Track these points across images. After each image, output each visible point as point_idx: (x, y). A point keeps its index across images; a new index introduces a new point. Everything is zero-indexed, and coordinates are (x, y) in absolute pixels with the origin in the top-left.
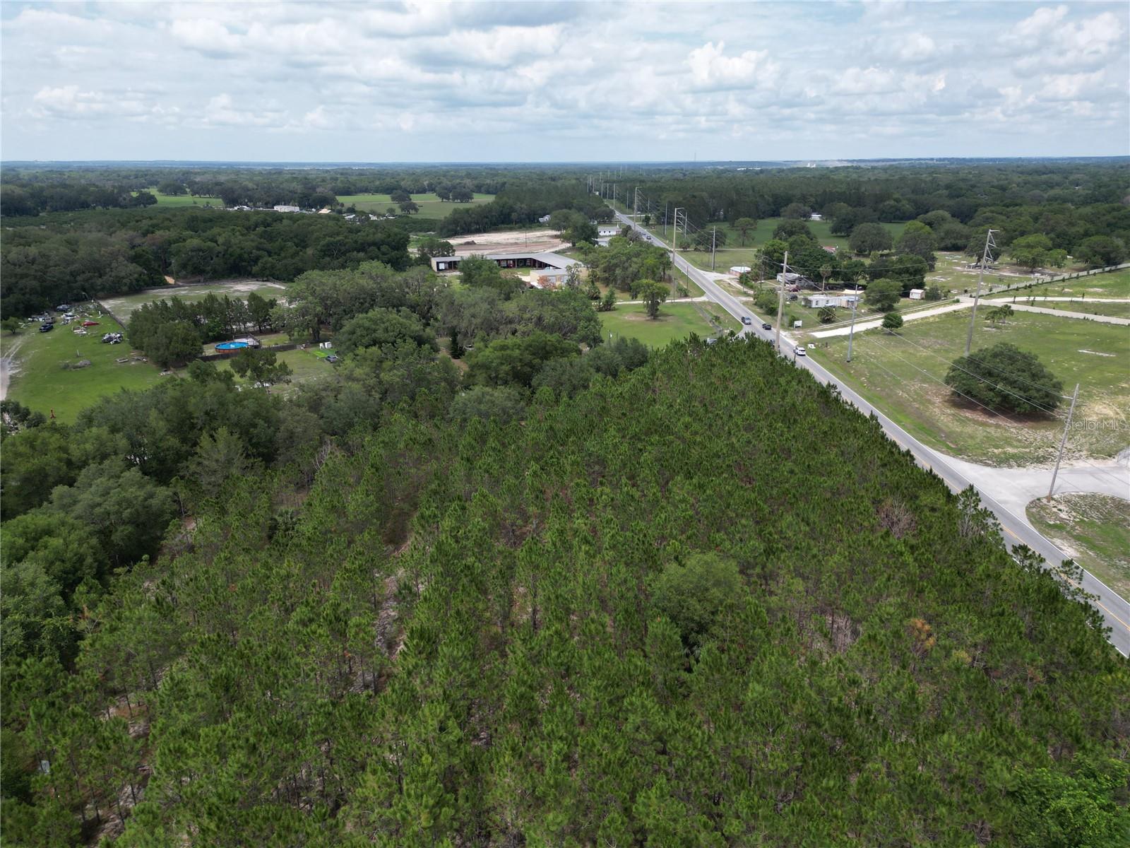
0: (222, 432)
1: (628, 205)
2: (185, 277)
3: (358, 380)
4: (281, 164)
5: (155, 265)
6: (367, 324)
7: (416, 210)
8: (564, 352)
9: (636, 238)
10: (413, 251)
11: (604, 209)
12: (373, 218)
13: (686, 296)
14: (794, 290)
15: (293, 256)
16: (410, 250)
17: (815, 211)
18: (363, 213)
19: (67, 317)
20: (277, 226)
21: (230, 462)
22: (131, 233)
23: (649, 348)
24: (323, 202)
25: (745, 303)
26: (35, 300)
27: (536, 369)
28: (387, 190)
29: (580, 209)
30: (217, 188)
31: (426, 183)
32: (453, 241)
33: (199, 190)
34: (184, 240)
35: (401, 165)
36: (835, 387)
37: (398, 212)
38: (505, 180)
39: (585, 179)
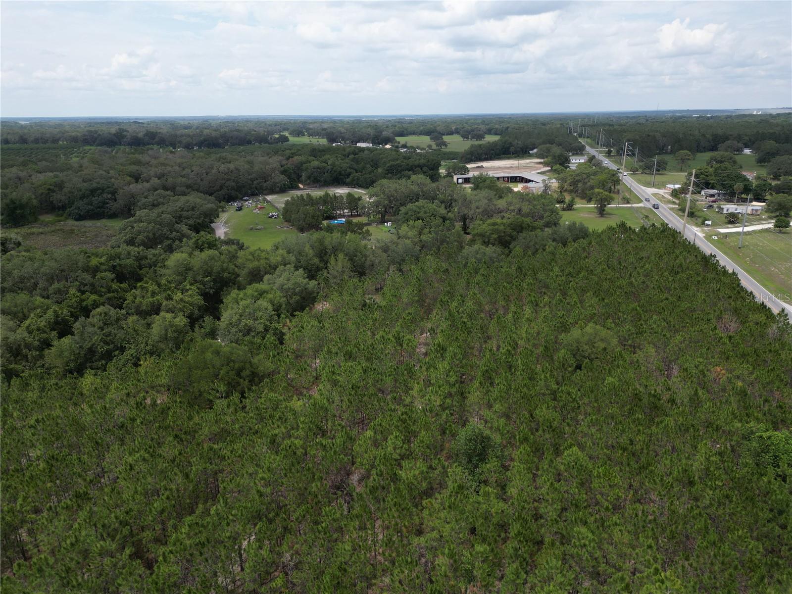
0: (341, 256)
1: (596, 143)
2: (309, 184)
3: (409, 238)
4: (360, 117)
5: (293, 176)
6: (415, 208)
7: (446, 146)
8: (534, 229)
9: (599, 164)
10: (443, 171)
11: (577, 144)
12: (418, 151)
13: (628, 203)
14: (713, 202)
15: (370, 173)
16: (441, 171)
17: (747, 147)
18: (412, 147)
19: (249, 203)
20: (361, 154)
21: (343, 272)
22: (280, 158)
23: (591, 230)
24: (387, 141)
25: (672, 209)
26: (233, 193)
27: (513, 238)
28: (428, 133)
29: (560, 145)
30: (324, 132)
31: (453, 128)
32: (469, 166)
33: (313, 133)
34: (310, 162)
35: (437, 116)
36: (715, 256)
37: (434, 147)
38: (508, 125)
39: (567, 124)
